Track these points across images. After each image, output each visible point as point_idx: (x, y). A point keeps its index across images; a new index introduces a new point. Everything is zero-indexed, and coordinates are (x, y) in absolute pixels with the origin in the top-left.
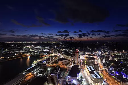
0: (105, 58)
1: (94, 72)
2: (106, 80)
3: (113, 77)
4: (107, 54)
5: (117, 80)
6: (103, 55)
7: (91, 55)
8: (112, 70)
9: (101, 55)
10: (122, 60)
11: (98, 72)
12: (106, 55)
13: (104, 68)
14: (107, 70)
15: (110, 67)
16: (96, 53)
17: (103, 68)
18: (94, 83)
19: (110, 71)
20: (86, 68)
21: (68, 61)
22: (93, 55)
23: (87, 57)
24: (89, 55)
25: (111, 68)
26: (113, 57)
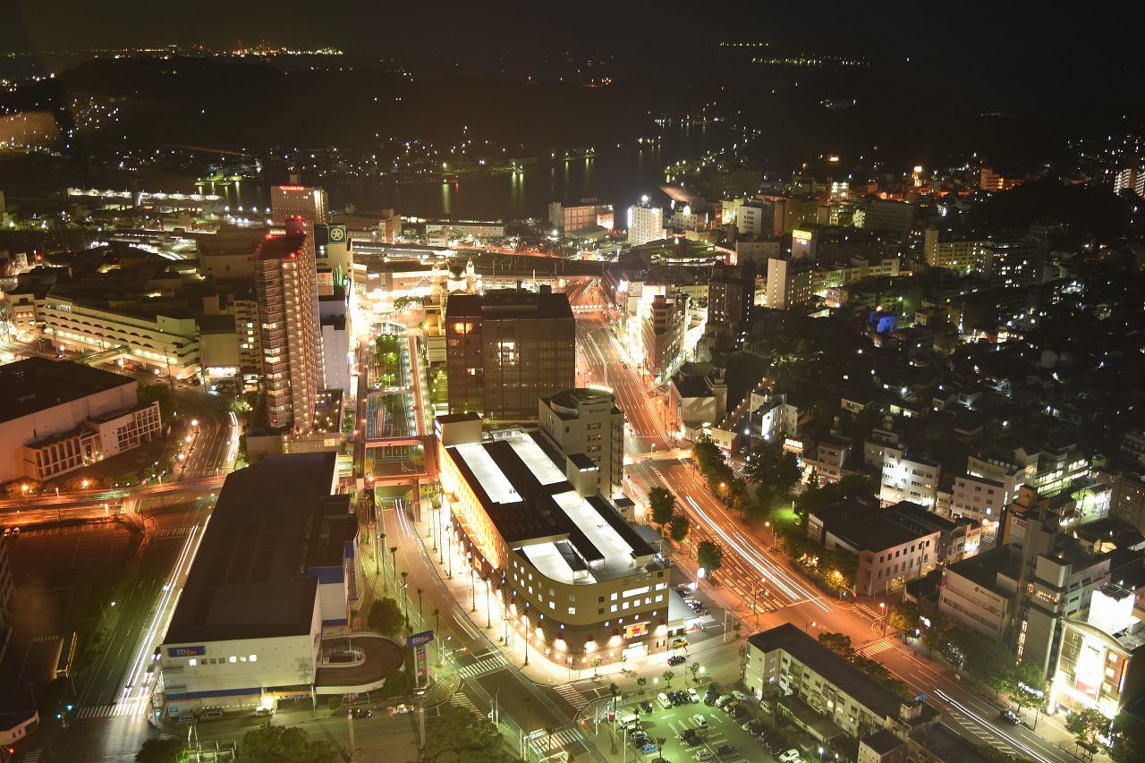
0: (703, 291)
1: (561, 499)
2: (701, 572)
3: (789, 514)
4: (732, 226)
5: (817, 547)
6: (686, 249)
7: (521, 267)
8: (781, 433)
9: (654, 246)
10: (900, 286)
11: (618, 493)
12: (725, 235)
13: (694, 424)
14: (724, 441)
15: (756, 401)
16: (593, 228)
17: (682, 434)
18: (561, 645)
19: (762, 446)
20: (448, 474)
21: (143, 403)
22: (546, 268)
23: (459, 306)
24: (487, 264)
25: (765, 408)
26: (798, 268)
